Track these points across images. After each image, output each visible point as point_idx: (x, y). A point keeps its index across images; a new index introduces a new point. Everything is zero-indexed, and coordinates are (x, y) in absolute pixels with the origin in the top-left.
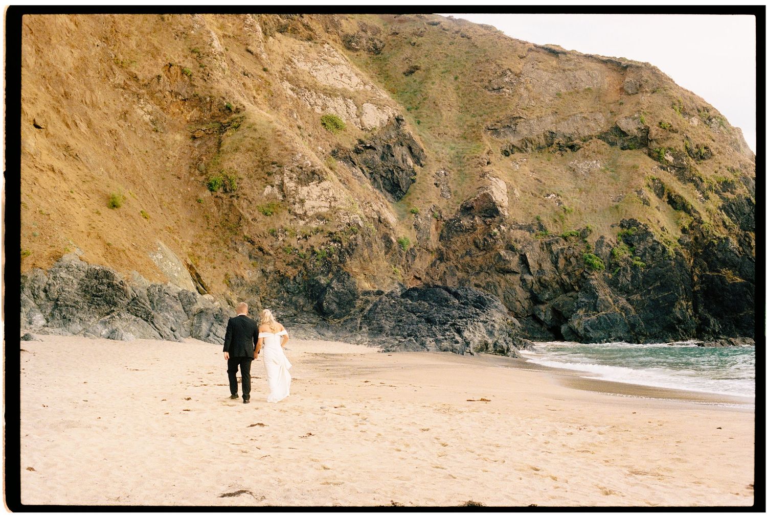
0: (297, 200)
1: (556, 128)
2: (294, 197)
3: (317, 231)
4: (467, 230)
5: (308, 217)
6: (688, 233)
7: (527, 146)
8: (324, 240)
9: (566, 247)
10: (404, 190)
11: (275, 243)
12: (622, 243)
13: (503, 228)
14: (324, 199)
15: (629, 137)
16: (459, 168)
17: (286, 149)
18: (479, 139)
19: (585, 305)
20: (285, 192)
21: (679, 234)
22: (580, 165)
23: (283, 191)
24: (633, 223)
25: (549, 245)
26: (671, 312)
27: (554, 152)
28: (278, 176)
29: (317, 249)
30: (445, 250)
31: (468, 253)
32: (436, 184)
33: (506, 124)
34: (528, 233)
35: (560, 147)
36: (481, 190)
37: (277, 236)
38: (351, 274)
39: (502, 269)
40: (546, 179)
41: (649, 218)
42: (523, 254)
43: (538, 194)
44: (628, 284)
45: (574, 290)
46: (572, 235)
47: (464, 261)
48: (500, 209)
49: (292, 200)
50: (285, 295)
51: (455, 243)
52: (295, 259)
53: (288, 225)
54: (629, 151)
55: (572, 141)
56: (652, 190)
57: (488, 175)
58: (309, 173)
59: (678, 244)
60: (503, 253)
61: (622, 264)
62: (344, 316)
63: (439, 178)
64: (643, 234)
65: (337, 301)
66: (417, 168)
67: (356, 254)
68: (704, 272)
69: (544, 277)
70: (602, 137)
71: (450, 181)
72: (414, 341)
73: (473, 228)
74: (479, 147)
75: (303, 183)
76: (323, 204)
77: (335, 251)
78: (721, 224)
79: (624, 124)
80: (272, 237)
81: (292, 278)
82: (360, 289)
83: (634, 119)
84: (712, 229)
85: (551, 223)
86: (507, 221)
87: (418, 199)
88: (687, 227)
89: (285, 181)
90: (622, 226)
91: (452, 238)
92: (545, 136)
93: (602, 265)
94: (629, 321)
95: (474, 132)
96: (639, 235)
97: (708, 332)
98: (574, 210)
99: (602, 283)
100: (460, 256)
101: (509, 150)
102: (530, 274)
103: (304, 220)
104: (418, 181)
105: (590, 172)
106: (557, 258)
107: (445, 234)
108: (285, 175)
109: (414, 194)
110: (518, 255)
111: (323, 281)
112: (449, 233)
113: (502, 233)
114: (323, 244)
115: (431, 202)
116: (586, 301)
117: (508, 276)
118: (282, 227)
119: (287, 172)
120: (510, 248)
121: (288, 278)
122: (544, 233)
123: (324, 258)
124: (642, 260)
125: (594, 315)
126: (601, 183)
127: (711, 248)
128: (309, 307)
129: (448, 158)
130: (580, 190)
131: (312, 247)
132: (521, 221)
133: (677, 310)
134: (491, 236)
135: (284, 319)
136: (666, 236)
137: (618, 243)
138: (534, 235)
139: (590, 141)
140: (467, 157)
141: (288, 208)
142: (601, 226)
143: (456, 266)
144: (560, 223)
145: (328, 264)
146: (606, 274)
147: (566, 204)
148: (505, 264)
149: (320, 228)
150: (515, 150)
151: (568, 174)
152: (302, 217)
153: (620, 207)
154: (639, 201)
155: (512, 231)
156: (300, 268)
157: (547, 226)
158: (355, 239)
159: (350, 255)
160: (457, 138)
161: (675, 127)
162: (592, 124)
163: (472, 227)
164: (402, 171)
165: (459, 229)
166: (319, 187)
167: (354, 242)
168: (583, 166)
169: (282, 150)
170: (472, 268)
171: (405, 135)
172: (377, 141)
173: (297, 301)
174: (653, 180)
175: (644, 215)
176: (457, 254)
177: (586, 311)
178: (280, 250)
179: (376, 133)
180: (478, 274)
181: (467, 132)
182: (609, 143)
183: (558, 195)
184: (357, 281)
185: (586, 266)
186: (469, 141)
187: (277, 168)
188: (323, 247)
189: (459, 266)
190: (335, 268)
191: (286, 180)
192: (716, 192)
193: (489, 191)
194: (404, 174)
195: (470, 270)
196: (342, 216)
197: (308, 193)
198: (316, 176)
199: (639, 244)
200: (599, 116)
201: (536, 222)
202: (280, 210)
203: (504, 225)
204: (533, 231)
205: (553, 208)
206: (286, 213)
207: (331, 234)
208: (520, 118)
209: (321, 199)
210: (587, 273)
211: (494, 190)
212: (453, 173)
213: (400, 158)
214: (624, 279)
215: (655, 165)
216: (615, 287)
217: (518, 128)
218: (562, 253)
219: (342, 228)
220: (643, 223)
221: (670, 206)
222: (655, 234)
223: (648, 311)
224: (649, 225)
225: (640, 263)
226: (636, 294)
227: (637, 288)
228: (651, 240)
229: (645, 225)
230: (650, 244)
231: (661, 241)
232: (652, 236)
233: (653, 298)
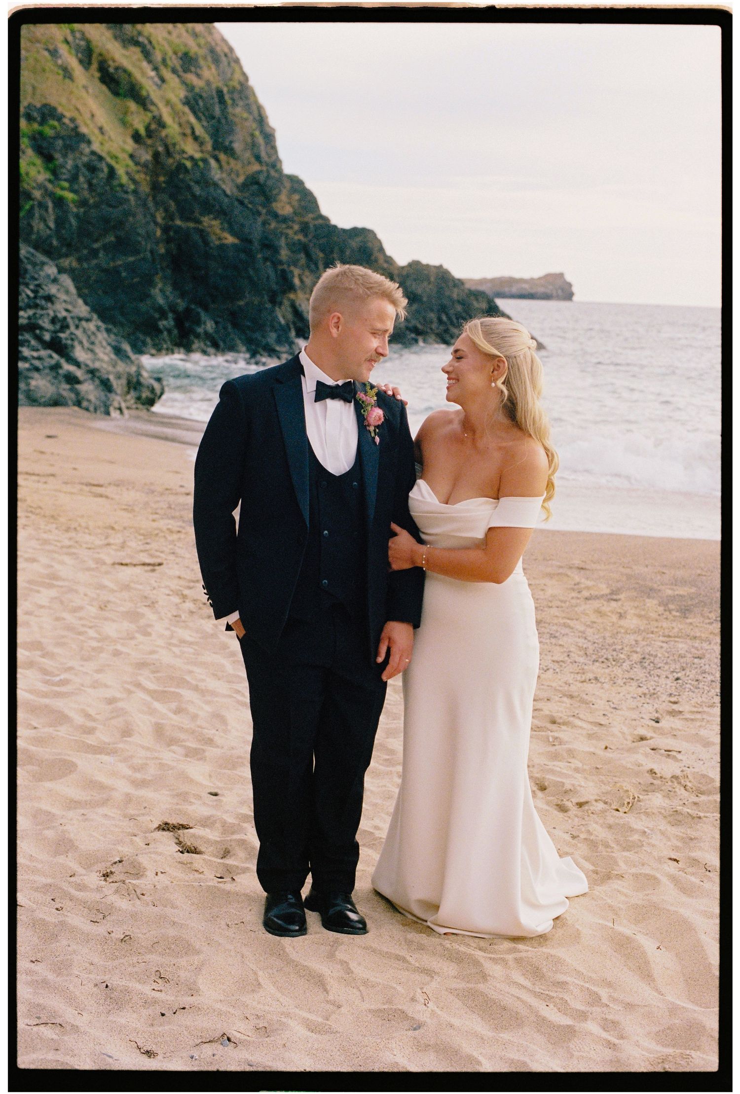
6: (145, 144)
12: (31, 152)
21: (130, 145)
24: (50, 112)
26: (149, 296)
41: (79, 106)
44: (49, 235)
56: (73, 52)
59: (130, 163)
61: (37, 194)
64: (70, 137)
68: (172, 220)
78: (189, 131)
84: (178, 139)
88: (142, 132)
90: (29, 117)
96: (63, 138)
97: (198, 336)
124: (72, 190)
127: (181, 176)
133: (157, 291)
136: (110, 146)
153: (21, 79)
154: (56, 69)
175: (69, 100)
192: (174, 71)
199: (65, 156)
214: (43, 226)
220: (68, 114)
221: (104, 88)
222: (93, 138)
223: (100, 292)
224: (79, 122)
225: (69, 196)
226: (66, 256)
227: (69, 245)
228: (87, 151)
229: (73, 120)
230: (85, 159)
231: (104, 154)
232: (89, 142)
233: (104, 266)
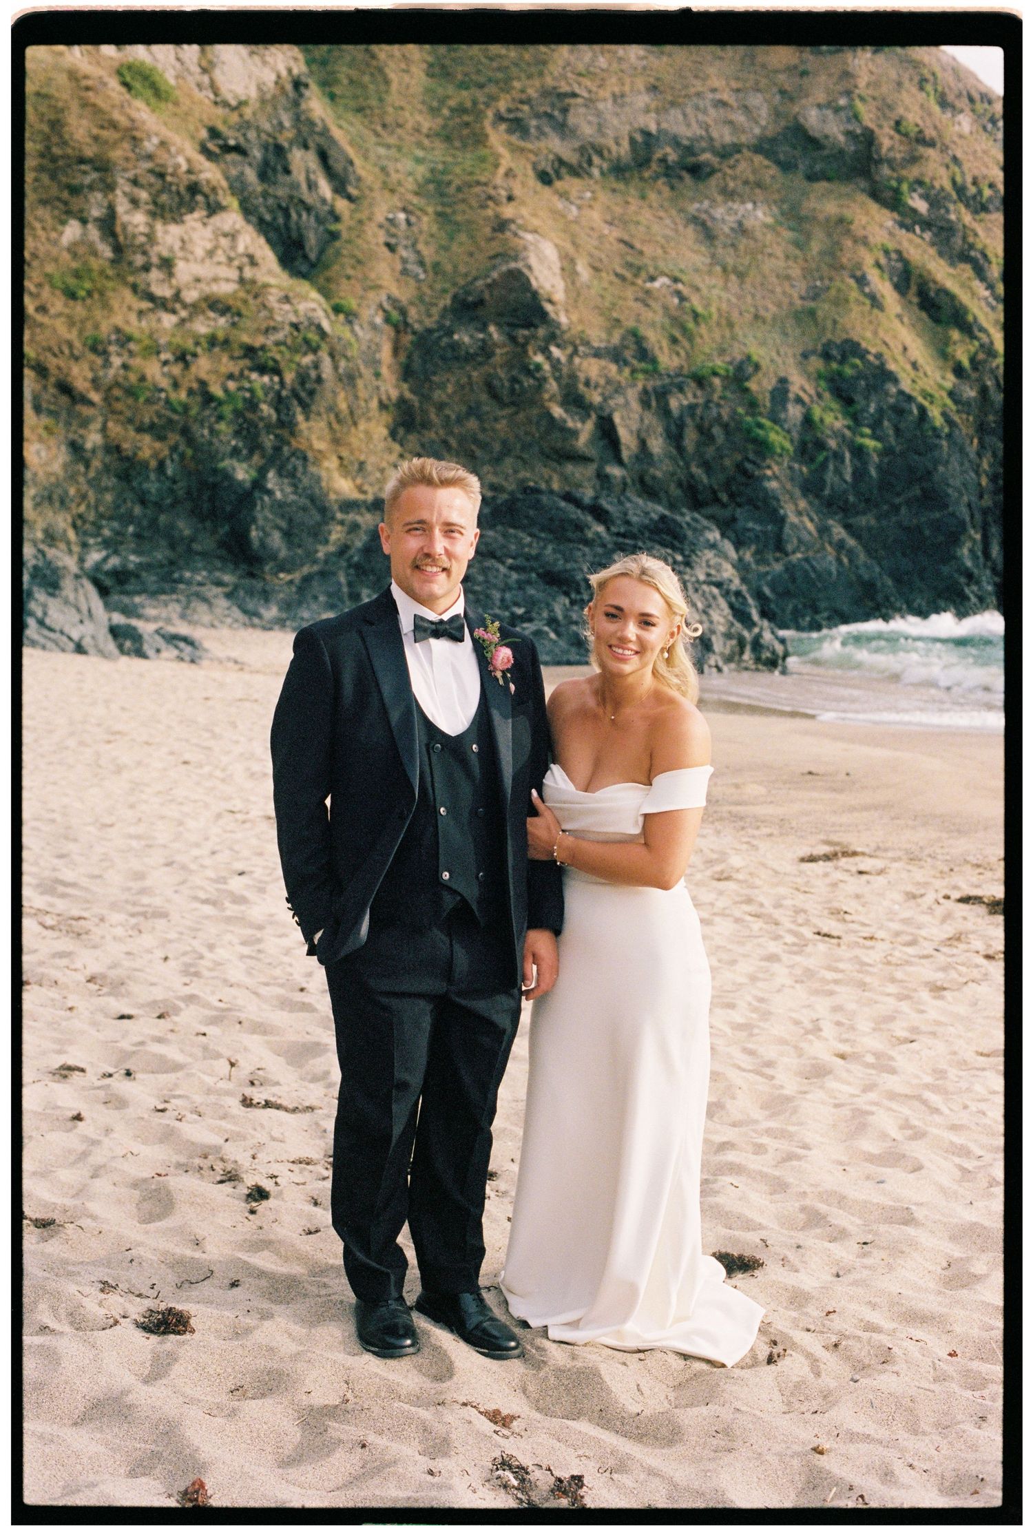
0: (155, 260)
1: (658, 124)
2: (145, 253)
3: (212, 341)
4: (469, 358)
5: (185, 306)
6: (968, 378)
7: (590, 162)
8: (234, 367)
9: (701, 401)
10: (313, 256)
11: (101, 373)
12: (827, 395)
13: (555, 351)
14: (223, 259)
15: (826, 152)
16: (439, 209)
17: (114, 125)
18: (480, 139)
19: (757, 537)
20: (121, 239)
21: (950, 381)
22: (719, 212)
23: (113, 234)
24: (851, 349)
25: (662, 395)
27: (656, 178)
28: (99, 196)
29: (217, 390)
30: (417, 404)
31: (473, 411)
32: (388, 245)
33: (542, 109)
34: (613, 368)
35: (668, 167)
36: (498, 261)
37: (105, 353)
38: (310, 455)
39: (556, 451)
40: (643, 242)
41: (887, 339)
42: (605, 414)
43: (628, 275)
44: (845, 492)
45: (717, 500)
46: (715, 374)
47: (463, 431)
48: (548, 307)
49: (139, 260)
50: (137, 510)
51: (442, 386)
52: (159, 416)
53: (134, 326)
54: (824, 184)
55: (694, 154)
56: (886, 276)
57: (513, 227)
58: (182, 189)
59: (949, 402)
60: (557, 411)
61: (832, 443)
62: (302, 565)
63: (393, 230)
64: (874, 376)
65: (284, 524)
66: (342, 205)
67: (320, 405)
69: (652, 470)
70: (764, 147)
71: (422, 238)
72: (553, 636)
73: (486, 350)
74: (483, 160)
75: (168, 215)
76: (224, 272)
77: (266, 395)
79: (813, 119)
80: (92, 357)
81: (153, 464)
82: (332, 497)
83: (837, 110)
85: (665, 343)
86: (566, 336)
87: (349, 278)
88: (966, 364)
89: (120, 209)
90: (826, 356)
91: (435, 373)
92: (632, 141)
93: (787, 445)
94: (859, 577)
95: (467, 124)
96: (866, 378)
98: (715, 316)
99: (789, 486)
100: (453, 417)
101: (549, 170)
102: (620, 462)
103: (174, 312)
104: (345, 235)
105: (741, 229)
106: (681, 426)
107: (417, 364)
108: (118, 192)
109: (336, 267)
110: (594, 416)
111: (242, 473)
112: (425, 362)
113: (556, 364)
114: (231, 377)
115: (379, 287)
116: (758, 528)
117: (569, 468)
118: (118, 330)
119: (123, 186)
120: (574, 400)
121: (145, 465)
122: (650, 367)
123: (237, 413)
124: (874, 437)
125: (777, 560)
126: (770, 255)
128: (206, 543)
129: (410, 184)
130: (725, 270)
131: (203, 383)
132: (597, 336)
134: (529, 373)
135: (144, 574)
136: (924, 383)
137: (819, 396)
138: (627, 371)
139: (737, 156)
140: (457, 182)
141: (131, 279)
142: (778, 353)
143: (445, 442)
144: (686, 344)
145: (248, 431)
146: (796, 466)
147: (696, 302)
148: (565, 440)
149: (221, 335)
150: (563, 171)
151: (690, 232)
152: (170, 305)
153: (820, 313)
154: (862, 298)
155: (577, 360)
156: (174, 438)
157: (657, 352)
158: (316, 366)
159: (305, 407)
160: (428, 136)
161: (930, 133)
162: (740, 118)
163: (483, 348)
164: (309, 209)
165: (449, 354)
166: (210, 228)
167: (313, 374)
168: (724, 214)
169: (102, 127)
170: (484, 446)
171: (312, 123)
172: (252, 135)
173: (172, 526)
174: (887, 252)
175: (875, 333)
176: (447, 412)
177: (757, 552)
178: (117, 392)
179: (248, 112)
180: (497, 460)
181: (451, 123)
182: (778, 163)
183: (676, 280)
184: (324, 474)
185: (750, 446)
186: (457, 144)
187: (95, 175)
188: (232, 385)
189: (453, 442)
190: (268, 441)
191: (122, 206)
193: (520, 265)
194: (312, 219)
195: (478, 453)
196: (276, 305)
197: (183, 241)
198: (199, 198)
199: (867, 398)
200: (756, 100)
201: (630, 342)
202: (110, 284)
203: (558, 346)
204: (626, 363)
205: (666, 308)
206: (127, 294)
207: (250, 351)
208: (574, 95)
209: (216, 259)
210: (754, 463)
211: (533, 261)
212: (425, 219)
213: (302, 178)
214: (836, 479)
215: (887, 219)
216: (817, 496)
217: (572, 120)
218: (693, 416)
219: (280, 336)
220: (873, 351)
221: (924, 315)
222: (902, 376)
223: (899, 554)
224: (887, 356)
225: (871, 444)
226: (864, 513)
227: (867, 501)
228: (893, 390)
229: (879, 356)
230: (892, 401)
231: (914, 394)
232: (896, 381)
233: (906, 523)
